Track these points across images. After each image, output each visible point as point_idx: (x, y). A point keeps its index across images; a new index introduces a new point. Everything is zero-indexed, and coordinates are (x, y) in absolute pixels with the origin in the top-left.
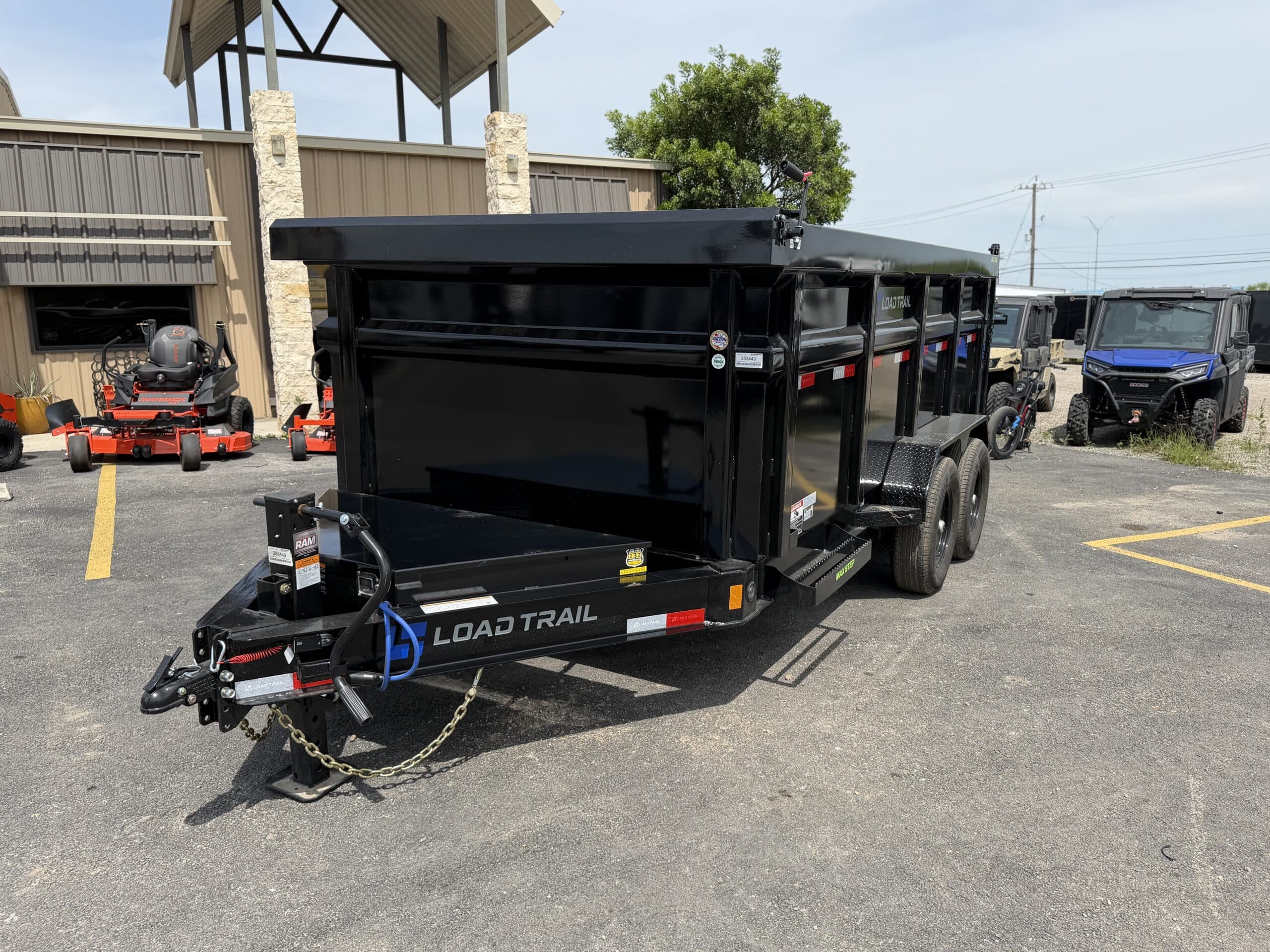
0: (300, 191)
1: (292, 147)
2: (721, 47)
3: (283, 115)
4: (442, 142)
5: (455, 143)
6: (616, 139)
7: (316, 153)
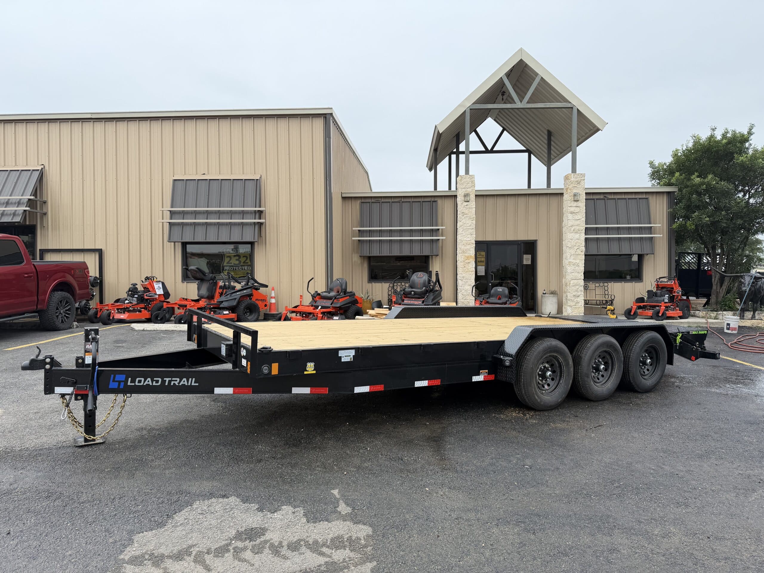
0: (474, 216)
1: (473, 197)
3: (470, 185)
4: (546, 187)
5: (552, 186)
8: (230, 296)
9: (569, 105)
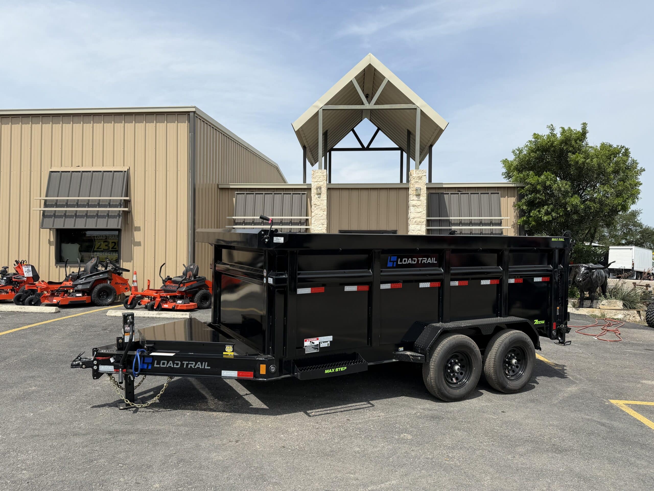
0: (326, 207)
1: (324, 190)
2: (552, 125)
3: (321, 179)
6: (506, 172)
7: (350, 190)
8: (85, 280)
9: (413, 107)
